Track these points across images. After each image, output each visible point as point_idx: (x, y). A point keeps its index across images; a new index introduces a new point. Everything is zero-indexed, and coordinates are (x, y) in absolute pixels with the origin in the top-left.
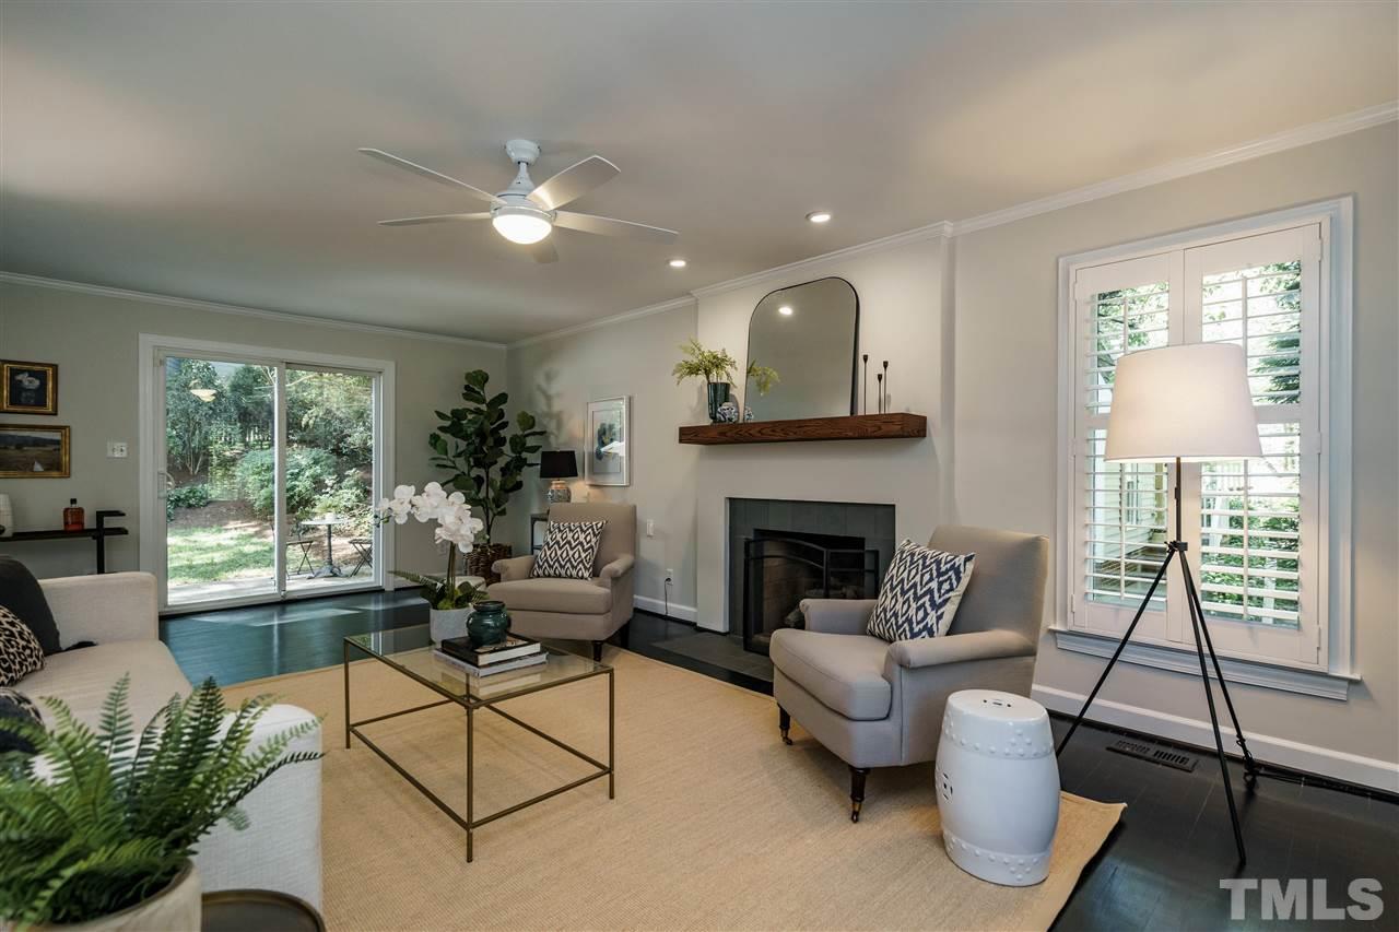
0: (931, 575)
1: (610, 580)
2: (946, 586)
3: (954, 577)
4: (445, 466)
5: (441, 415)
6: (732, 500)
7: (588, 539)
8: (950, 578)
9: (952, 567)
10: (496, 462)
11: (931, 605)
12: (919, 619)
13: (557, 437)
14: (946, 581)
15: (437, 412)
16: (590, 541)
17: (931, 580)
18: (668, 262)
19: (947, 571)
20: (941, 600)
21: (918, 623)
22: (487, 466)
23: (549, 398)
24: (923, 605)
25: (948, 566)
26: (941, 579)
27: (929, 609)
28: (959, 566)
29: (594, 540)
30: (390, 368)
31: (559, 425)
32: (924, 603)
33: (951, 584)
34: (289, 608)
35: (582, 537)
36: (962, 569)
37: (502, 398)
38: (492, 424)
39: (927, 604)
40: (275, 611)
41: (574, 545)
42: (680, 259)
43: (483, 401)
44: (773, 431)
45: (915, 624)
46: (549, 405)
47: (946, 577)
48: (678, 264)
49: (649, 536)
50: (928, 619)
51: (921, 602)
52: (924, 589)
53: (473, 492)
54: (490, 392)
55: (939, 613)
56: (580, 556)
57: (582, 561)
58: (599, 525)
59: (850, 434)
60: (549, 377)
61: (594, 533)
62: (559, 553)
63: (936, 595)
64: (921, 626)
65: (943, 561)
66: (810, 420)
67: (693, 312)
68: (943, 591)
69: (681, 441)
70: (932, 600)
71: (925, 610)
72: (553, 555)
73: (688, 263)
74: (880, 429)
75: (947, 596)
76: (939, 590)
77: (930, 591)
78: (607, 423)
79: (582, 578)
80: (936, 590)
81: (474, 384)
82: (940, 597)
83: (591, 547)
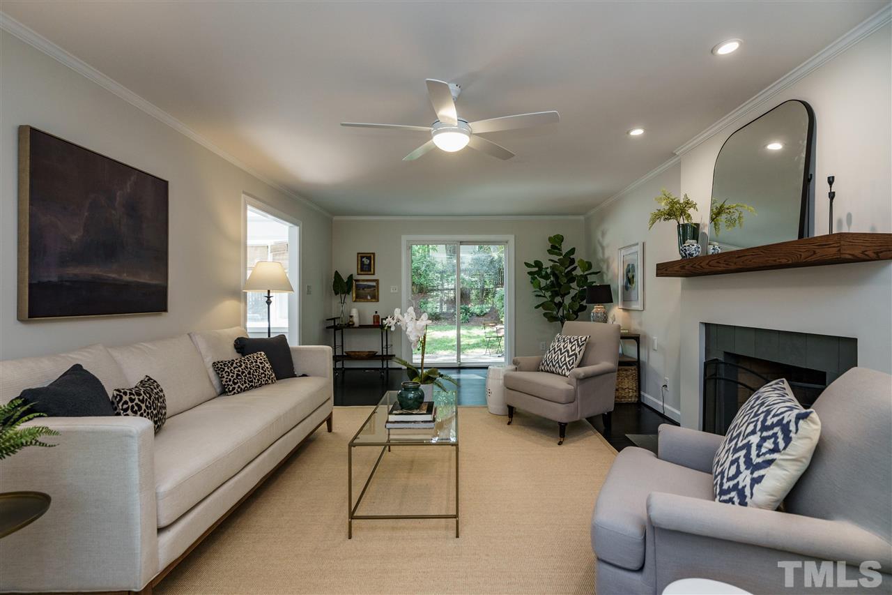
0: (755, 426)
1: (575, 380)
2: (769, 445)
3: (780, 436)
4: (540, 296)
5: (527, 265)
6: (707, 325)
7: (573, 348)
8: (775, 435)
9: (779, 423)
10: (569, 293)
11: (745, 463)
12: (730, 475)
13: (607, 276)
14: (769, 437)
15: (525, 263)
16: (575, 350)
17: (753, 432)
18: (628, 133)
19: (772, 426)
20: (760, 460)
21: (729, 479)
22: (563, 296)
23: (603, 248)
24: (737, 460)
25: (775, 420)
26: (765, 434)
27: (743, 467)
28: (789, 422)
29: (578, 349)
30: (511, 238)
31: (608, 267)
32: (739, 458)
33: (776, 443)
34: (462, 370)
35: (570, 346)
36: (792, 427)
37: (573, 251)
38: (566, 268)
39: (742, 460)
40: (455, 371)
41: (563, 351)
42: (640, 128)
43: (561, 254)
44: (718, 262)
45: (725, 480)
46: (603, 253)
47: (770, 433)
48: (637, 132)
49: (654, 350)
50: (740, 478)
51: (736, 456)
52: (745, 442)
53: (555, 313)
54: (565, 248)
55: (756, 475)
56: (565, 360)
57: (566, 364)
58: (583, 339)
59: (784, 261)
60: (603, 234)
61: (578, 344)
62: (560, 357)
63: (754, 452)
64: (731, 484)
65: (772, 413)
66: (748, 249)
67: (677, 168)
68: (763, 450)
69: (658, 275)
70: (748, 456)
71: (738, 467)
72: (556, 358)
73: (646, 131)
74: (815, 253)
75: (769, 457)
76: (759, 446)
77: (748, 446)
78: (631, 263)
79: (565, 375)
80: (754, 448)
81: (555, 244)
82: (758, 456)
83: (575, 355)
